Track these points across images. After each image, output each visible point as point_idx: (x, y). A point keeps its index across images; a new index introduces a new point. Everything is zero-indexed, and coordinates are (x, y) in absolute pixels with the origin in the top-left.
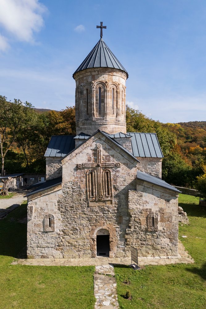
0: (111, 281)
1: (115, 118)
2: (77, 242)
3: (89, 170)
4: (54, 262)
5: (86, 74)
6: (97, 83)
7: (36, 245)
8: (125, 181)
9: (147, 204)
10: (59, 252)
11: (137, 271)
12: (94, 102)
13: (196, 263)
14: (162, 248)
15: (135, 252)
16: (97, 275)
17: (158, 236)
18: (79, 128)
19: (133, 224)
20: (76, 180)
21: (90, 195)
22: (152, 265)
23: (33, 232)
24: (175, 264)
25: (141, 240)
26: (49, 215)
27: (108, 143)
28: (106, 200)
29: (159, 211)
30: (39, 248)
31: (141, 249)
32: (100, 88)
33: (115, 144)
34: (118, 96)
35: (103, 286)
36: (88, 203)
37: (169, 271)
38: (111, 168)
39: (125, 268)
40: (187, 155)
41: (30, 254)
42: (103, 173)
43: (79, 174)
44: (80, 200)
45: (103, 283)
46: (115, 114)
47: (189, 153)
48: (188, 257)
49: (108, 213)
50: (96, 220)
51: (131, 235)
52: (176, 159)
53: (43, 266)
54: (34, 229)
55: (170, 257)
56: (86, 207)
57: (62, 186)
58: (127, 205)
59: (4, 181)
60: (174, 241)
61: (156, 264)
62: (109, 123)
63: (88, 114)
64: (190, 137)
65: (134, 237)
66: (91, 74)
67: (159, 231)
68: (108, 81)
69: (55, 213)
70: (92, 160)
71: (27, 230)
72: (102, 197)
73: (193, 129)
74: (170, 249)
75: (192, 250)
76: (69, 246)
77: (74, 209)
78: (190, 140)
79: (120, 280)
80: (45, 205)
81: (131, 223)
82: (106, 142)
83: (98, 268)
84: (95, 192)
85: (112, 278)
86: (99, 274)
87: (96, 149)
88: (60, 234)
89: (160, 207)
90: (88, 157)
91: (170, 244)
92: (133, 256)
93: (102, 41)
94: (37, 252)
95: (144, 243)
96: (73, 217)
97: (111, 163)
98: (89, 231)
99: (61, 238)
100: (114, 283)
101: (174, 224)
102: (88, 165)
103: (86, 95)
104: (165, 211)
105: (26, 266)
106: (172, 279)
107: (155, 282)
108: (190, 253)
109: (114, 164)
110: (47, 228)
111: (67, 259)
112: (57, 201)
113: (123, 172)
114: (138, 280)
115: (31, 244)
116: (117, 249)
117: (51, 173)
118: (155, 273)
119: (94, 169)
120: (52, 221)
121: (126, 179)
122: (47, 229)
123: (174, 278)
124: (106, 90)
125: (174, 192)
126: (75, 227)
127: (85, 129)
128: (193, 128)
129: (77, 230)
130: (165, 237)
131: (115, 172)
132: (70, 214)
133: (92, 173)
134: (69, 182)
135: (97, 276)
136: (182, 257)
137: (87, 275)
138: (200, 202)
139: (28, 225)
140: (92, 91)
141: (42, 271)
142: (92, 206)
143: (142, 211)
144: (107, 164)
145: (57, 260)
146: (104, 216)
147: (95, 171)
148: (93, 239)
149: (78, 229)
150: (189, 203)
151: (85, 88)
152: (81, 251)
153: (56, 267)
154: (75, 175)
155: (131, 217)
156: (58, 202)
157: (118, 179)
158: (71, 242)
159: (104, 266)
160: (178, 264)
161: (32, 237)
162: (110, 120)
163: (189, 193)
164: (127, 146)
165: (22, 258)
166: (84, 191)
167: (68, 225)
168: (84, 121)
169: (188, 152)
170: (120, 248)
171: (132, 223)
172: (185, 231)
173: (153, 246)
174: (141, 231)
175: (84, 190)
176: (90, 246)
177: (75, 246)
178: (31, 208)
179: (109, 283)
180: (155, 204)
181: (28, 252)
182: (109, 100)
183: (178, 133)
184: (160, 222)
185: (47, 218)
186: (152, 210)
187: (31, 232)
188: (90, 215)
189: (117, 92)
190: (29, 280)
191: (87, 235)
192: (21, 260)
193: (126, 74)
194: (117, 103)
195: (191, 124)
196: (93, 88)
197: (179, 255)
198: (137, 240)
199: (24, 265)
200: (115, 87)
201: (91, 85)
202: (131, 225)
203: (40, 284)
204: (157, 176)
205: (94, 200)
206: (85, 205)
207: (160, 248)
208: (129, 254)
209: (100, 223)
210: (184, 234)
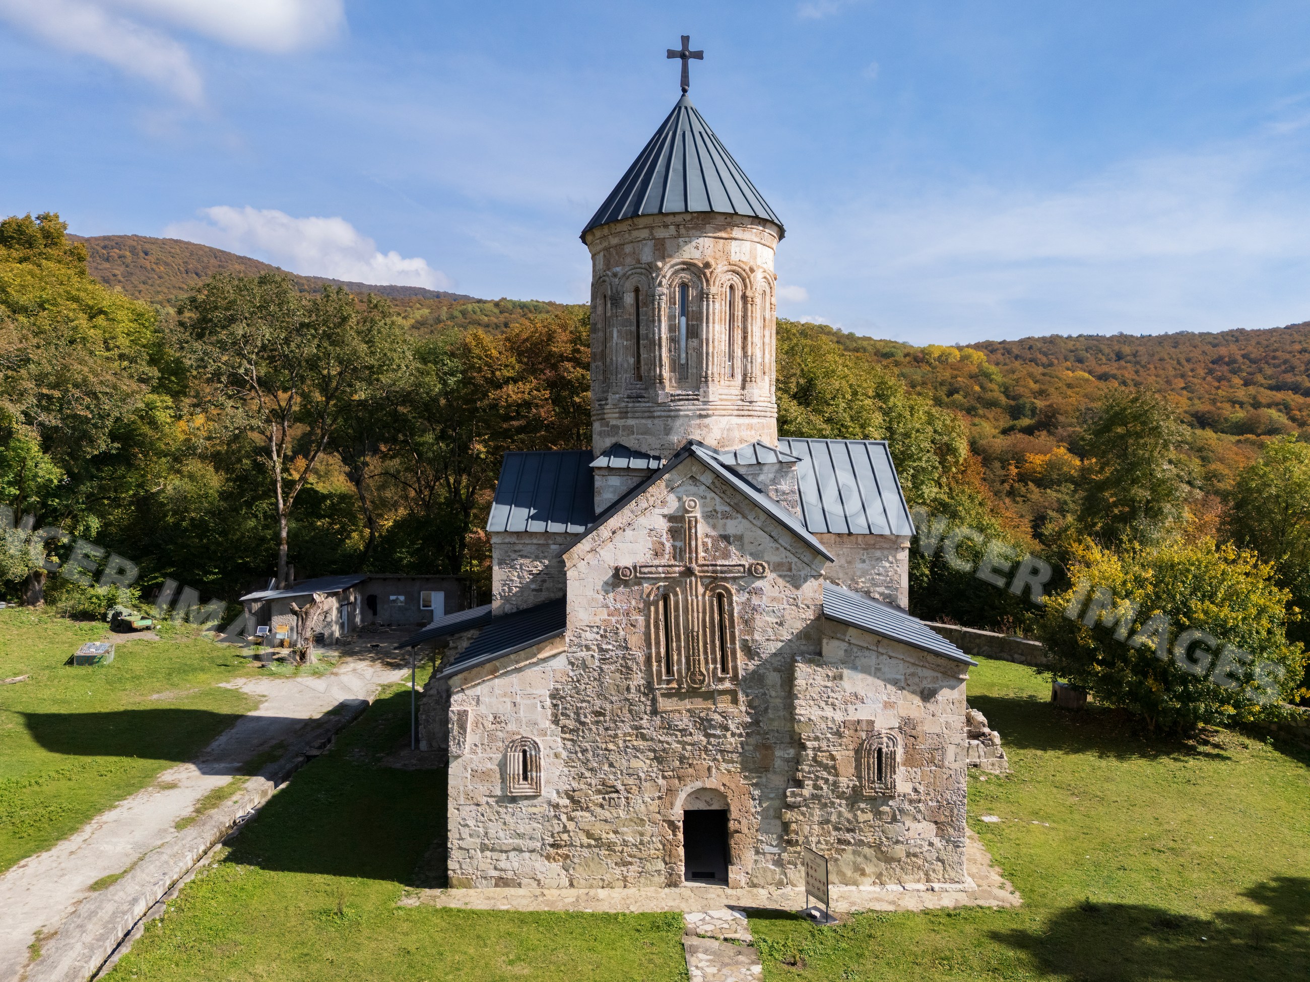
0: (741, 958)
1: (737, 391)
2: (616, 832)
3: (658, 588)
4: (540, 899)
5: (635, 234)
6: (673, 269)
7: (478, 841)
8: (781, 624)
9: (859, 705)
10: (556, 867)
11: (826, 929)
12: (664, 336)
13: (1029, 906)
14: (908, 855)
15: (819, 865)
16: (695, 941)
17: (897, 812)
18: (607, 426)
19: (809, 773)
20: (614, 619)
21: (659, 672)
22: (877, 911)
23: (468, 797)
24: (955, 909)
25: (837, 829)
26: (524, 740)
27: (722, 495)
28: (718, 691)
29: (900, 728)
30: (488, 854)
31: (839, 857)
32: (684, 287)
33: (746, 497)
34: (749, 314)
35: (719, 970)
36: (654, 701)
37: (934, 930)
38: (734, 579)
39: (787, 919)
40: (1012, 487)
41: (459, 871)
42: (707, 598)
43: (621, 599)
44: (628, 689)
45: (715, 964)
46: (739, 378)
47: (1023, 478)
48: (1002, 887)
49: (725, 736)
50: (682, 759)
51: (804, 809)
52: (963, 513)
53: (508, 911)
54: (471, 788)
55: (936, 886)
56: (648, 712)
57: (567, 640)
58: (790, 708)
59: (297, 608)
60: (951, 831)
61: (891, 908)
62: (716, 409)
63: (640, 378)
64: (1028, 406)
65: (813, 816)
66: (652, 234)
67: (899, 796)
68: (712, 262)
69: (543, 733)
70: (667, 551)
71: (447, 789)
72: (702, 678)
73: (1041, 370)
74: (938, 859)
75: (1016, 865)
76: (589, 846)
77: (605, 721)
78: (1026, 422)
79: (771, 955)
80: (509, 705)
81: (802, 771)
82: (716, 490)
83: (692, 919)
84: (679, 661)
85: (745, 950)
86: (699, 936)
87: (680, 514)
88: (558, 804)
89: (904, 715)
90: (654, 543)
91: (936, 841)
92: (812, 881)
93: (686, 108)
94: (482, 866)
95: (848, 836)
96: (604, 746)
97: (734, 563)
98: (657, 794)
99: (564, 818)
100: (753, 963)
101: (951, 772)
102: (653, 569)
103: (633, 310)
104: (919, 728)
105: (451, 910)
106: (943, 955)
107: (888, 964)
108: (1010, 875)
109: (743, 566)
110: (516, 786)
111: (586, 891)
112: (548, 693)
113: (775, 593)
114: (833, 957)
115: (461, 839)
116: (756, 857)
117: (510, 590)
118: (887, 934)
119: (673, 583)
120: (531, 761)
121: (787, 617)
122: (514, 788)
123: (950, 950)
124: (708, 295)
125: (953, 664)
126: (610, 783)
127: (630, 430)
128: (1043, 365)
129: (617, 792)
130: (919, 817)
131: (747, 595)
132: (593, 736)
133: (666, 599)
134: (588, 629)
135: (695, 943)
136: (979, 886)
137: (662, 939)
138: (1055, 694)
139: (450, 772)
140: (654, 296)
141: (510, 928)
142: (669, 709)
143: (842, 730)
144: (719, 568)
145: (552, 894)
146: (709, 743)
147: (678, 589)
148: (672, 825)
149: (620, 787)
150: (1012, 695)
151: (629, 285)
152: (631, 863)
153: (549, 913)
154: (610, 605)
155: (804, 747)
156: (553, 696)
157: (757, 617)
158: (596, 832)
159: (715, 914)
160: (965, 908)
161: (464, 814)
162: (721, 400)
163: (1016, 656)
164: (784, 493)
165: (431, 887)
166: (641, 659)
167: (588, 774)
168: (623, 404)
169: (1018, 474)
170: (764, 854)
171: (806, 768)
172: (994, 798)
173: (878, 847)
174: (838, 797)
175: (640, 656)
176: (661, 847)
177: (610, 847)
178: (463, 715)
179: (737, 963)
180: (888, 705)
181: (451, 864)
182: (717, 327)
183: (977, 388)
184: (904, 765)
185: (515, 751)
186: (877, 726)
187: (462, 799)
188: (660, 741)
189: (744, 297)
190: (471, 951)
191: (651, 808)
192: (427, 892)
193: (776, 228)
194: (745, 338)
195: (1030, 348)
196: (660, 284)
197: (969, 880)
198: (823, 828)
199: (444, 908)
200: (737, 280)
201: (651, 274)
202: (803, 776)
203: (511, 963)
204: (891, 602)
205: (674, 688)
206: (643, 707)
207: (903, 855)
208: (797, 875)
209: (697, 767)
210: (990, 809)
